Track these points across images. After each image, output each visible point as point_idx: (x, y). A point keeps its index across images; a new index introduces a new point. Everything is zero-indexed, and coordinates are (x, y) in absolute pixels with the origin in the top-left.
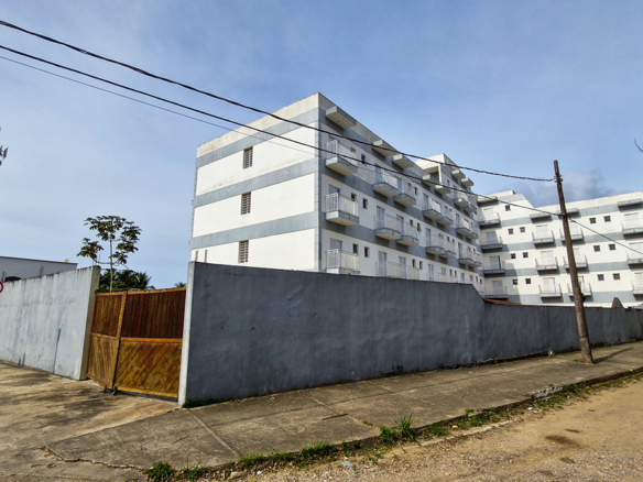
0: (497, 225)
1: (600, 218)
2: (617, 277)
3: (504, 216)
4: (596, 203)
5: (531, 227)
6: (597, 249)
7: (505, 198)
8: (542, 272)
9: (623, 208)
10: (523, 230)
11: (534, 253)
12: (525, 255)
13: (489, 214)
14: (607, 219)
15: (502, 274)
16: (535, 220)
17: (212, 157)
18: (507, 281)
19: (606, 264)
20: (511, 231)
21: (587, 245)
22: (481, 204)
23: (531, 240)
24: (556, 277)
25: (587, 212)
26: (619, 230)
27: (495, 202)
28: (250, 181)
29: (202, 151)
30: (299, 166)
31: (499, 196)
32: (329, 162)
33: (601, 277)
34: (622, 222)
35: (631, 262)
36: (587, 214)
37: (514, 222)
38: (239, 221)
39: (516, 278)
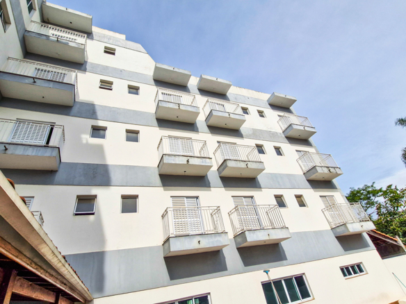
21: (245, 139)
39: (94, 191)
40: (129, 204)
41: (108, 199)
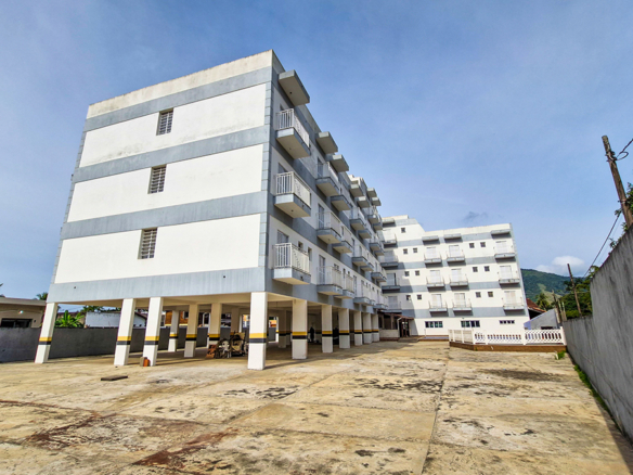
0: (394, 245)
1: (477, 244)
2: (490, 294)
3: (401, 237)
4: (474, 230)
5: (422, 249)
6: (475, 269)
7: (401, 221)
8: (431, 289)
9: (495, 235)
10: (415, 250)
11: (425, 271)
12: (417, 273)
13: (388, 235)
14: (483, 245)
15: (397, 290)
16: (426, 242)
17: (111, 119)
18: (401, 297)
19: (482, 283)
20: (405, 251)
21: (467, 266)
23: (423, 260)
24: (443, 293)
25: (469, 237)
26: (492, 254)
27: (392, 224)
28: (167, 150)
29: (94, 111)
30: (241, 134)
31: (396, 218)
32: (281, 134)
33: (478, 295)
34: (495, 248)
35: (501, 282)
36: (467, 240)
37: (409, 243)
38: (143, 201)
39: (409, 294)
40: (419, 297)
41: (413, 296)
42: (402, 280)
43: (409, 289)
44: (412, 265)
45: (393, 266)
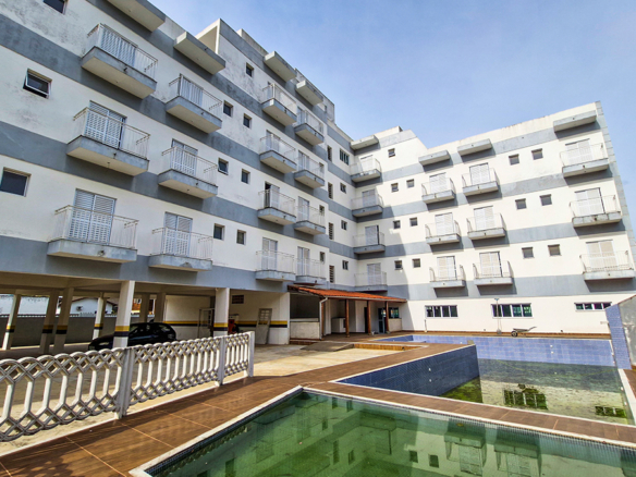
0: (377, 179)
1: (525, 154)
2: (554, 250)
3: (387, 165)
4: (520, 130)
5: (422, 179)
6: (521, 204)
7: (389, 139)
8: (437, 247)
9: (563, 132)
10: (411, 183)
11: (426, 218)
12: (414, 222)
13: (367, 164)
14: (537, 154)
15: (381, 254)
16: (429, 167)
18: (387, 263)
19: (537, 229)
20: (395, 187)
21: (504, 199)
22: (356, 151)
23: (422, 197)
24: (457, 254)
25: (505, 146)
26: (557, 170)
27: (374, 146)
31: (381, 136)
33: (528, 253)
34: (561, 156)
35: (578, 223)
36: (505, 150)
37: (400, 172)
39: (400, 259)
40: (417, 263)
41: (407, 261)
42: (389, 234)
43: (400, 250)
44: (404, 209)
45: (375, 214)
